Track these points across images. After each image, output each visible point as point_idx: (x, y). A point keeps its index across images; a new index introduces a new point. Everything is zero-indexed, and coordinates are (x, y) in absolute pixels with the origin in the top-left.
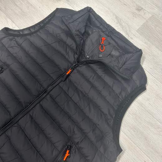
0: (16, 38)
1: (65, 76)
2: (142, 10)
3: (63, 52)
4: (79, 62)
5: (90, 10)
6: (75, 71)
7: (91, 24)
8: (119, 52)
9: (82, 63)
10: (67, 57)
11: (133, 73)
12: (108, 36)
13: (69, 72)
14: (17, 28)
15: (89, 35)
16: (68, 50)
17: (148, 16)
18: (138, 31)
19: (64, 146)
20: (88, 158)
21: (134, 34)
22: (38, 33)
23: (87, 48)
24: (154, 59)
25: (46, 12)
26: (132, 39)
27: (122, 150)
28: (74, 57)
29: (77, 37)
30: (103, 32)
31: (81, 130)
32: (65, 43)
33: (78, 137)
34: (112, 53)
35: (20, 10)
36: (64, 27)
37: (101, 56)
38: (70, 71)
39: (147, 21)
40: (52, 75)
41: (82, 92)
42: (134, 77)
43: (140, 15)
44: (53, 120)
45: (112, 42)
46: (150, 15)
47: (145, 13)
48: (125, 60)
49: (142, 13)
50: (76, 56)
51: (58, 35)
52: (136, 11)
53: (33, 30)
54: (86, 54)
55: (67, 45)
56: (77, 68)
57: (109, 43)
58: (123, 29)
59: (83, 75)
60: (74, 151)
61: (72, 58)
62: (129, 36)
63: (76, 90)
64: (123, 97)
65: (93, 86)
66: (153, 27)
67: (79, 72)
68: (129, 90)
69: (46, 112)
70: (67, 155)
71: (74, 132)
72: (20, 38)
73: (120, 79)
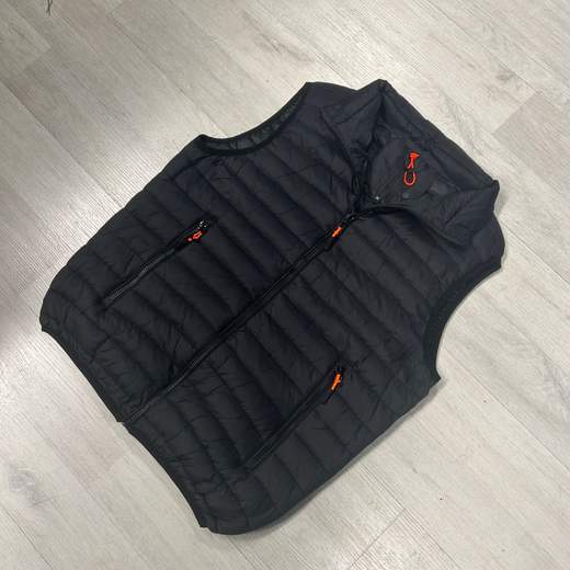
0: (224, 158)
1: (330, 240)
2: (512, 79)
3: (325, 189)
4: (358, 211)
5: (384, 88)
6: (350, 229)
7: (385, 120)
8: (448, 186)
9: (366, 213)
10: (333, 199)
11: (474, 232)
12: (425, 150)
13: (336, 233)
14: (222, 135)
15: (381, 146)
16: (334, 182)
17: (526, 94)
18: (497, 134)
19: (330, 369)
20: (375, 388)
21: (487, 141)
22: (270, 147)
23: (375, 179)
24: (528, 202)
25: (283, 95)
26: (481, 154)
27: (439, 378)
28: (348, 201)
29: (354, 155)
30: (414, 139)
31: (362, 340)
32: (328, 168)
33: (355, 353)
34: (432, 188)
35: (224, 90)
36: (326, 132)
37: (406, 196)
38: (339, 229)
39: (521, 108)
40: (302, 239)
41: (364, 273)
42: (477, 240)
43: (505, 92)
44: (309, 323)
45: (433, 163)
46: (532, 92)
47: (518, 88)
48: (458, 205)
49: (510, 87)
50: (353, 198)
51: (313, 151)
52: (498, 84)
53: (257, 140)
54: (374, 193)
55: (332, 173)
56: (354, 223)
57: (427, 166)
58: (460, 131)
59: (365, 238)
60: (349, 377)
61: (342, 201)
62: (474, 147)
63: (353, 268)
64: (450, 280)
65: (387, 261)
66: (535, 123)
67: (357, 231)
68: (463, 268)
69: (296, 309)
70: (337, 381)
71: (348, 344)
72: (232, 158)
73: (444, 246)
